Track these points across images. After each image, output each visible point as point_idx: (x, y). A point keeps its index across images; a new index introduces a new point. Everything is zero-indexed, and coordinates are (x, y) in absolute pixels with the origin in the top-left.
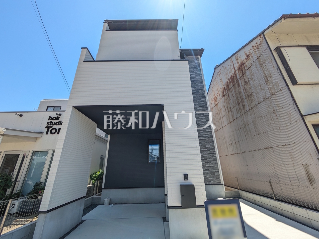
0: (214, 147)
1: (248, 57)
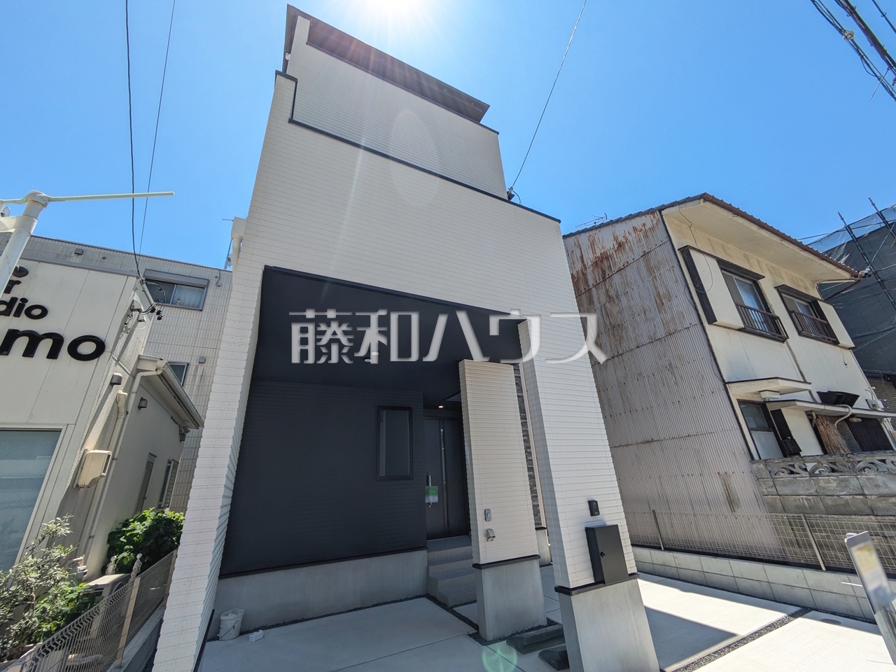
1: (620, 245)
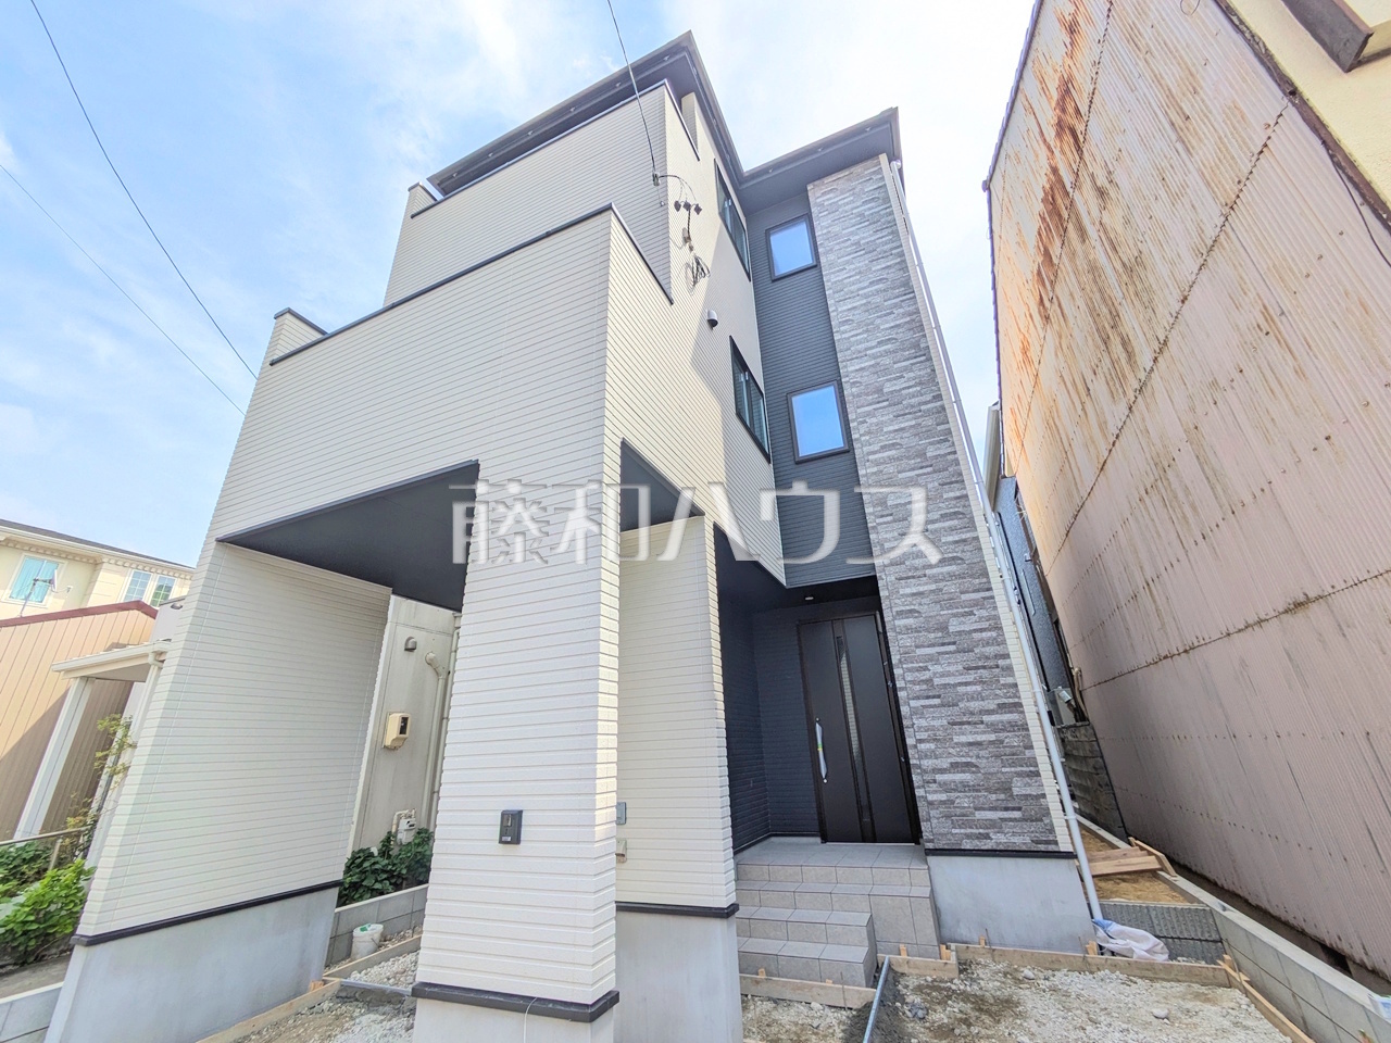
1: (1072, 29)
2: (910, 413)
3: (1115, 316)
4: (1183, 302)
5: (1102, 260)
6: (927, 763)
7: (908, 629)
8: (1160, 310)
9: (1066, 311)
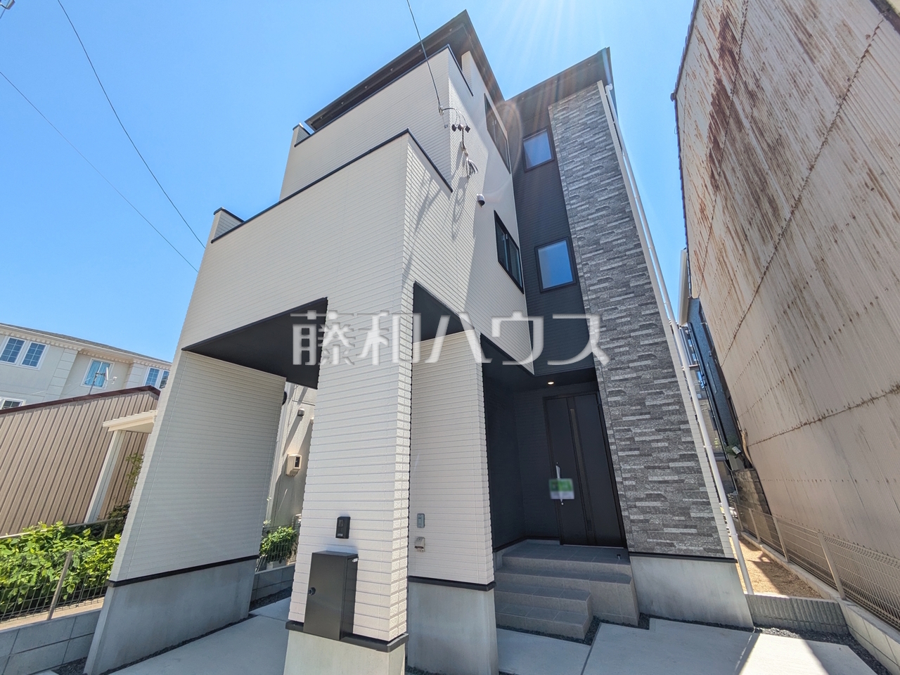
0: (681, 403)
2: (618, 257)
3: (764, 182)
4: (811, 169)
5: (754, 142)
6: (629, 494)
7: (617, 404)
8: (796, 176)
9: (730, 181)
